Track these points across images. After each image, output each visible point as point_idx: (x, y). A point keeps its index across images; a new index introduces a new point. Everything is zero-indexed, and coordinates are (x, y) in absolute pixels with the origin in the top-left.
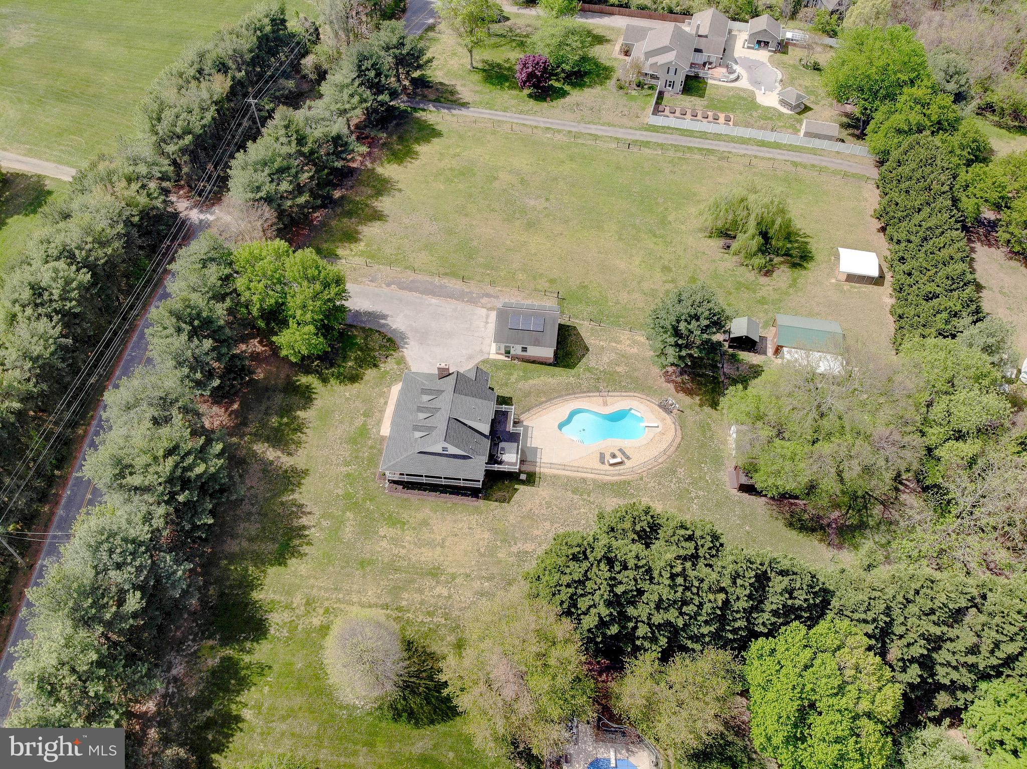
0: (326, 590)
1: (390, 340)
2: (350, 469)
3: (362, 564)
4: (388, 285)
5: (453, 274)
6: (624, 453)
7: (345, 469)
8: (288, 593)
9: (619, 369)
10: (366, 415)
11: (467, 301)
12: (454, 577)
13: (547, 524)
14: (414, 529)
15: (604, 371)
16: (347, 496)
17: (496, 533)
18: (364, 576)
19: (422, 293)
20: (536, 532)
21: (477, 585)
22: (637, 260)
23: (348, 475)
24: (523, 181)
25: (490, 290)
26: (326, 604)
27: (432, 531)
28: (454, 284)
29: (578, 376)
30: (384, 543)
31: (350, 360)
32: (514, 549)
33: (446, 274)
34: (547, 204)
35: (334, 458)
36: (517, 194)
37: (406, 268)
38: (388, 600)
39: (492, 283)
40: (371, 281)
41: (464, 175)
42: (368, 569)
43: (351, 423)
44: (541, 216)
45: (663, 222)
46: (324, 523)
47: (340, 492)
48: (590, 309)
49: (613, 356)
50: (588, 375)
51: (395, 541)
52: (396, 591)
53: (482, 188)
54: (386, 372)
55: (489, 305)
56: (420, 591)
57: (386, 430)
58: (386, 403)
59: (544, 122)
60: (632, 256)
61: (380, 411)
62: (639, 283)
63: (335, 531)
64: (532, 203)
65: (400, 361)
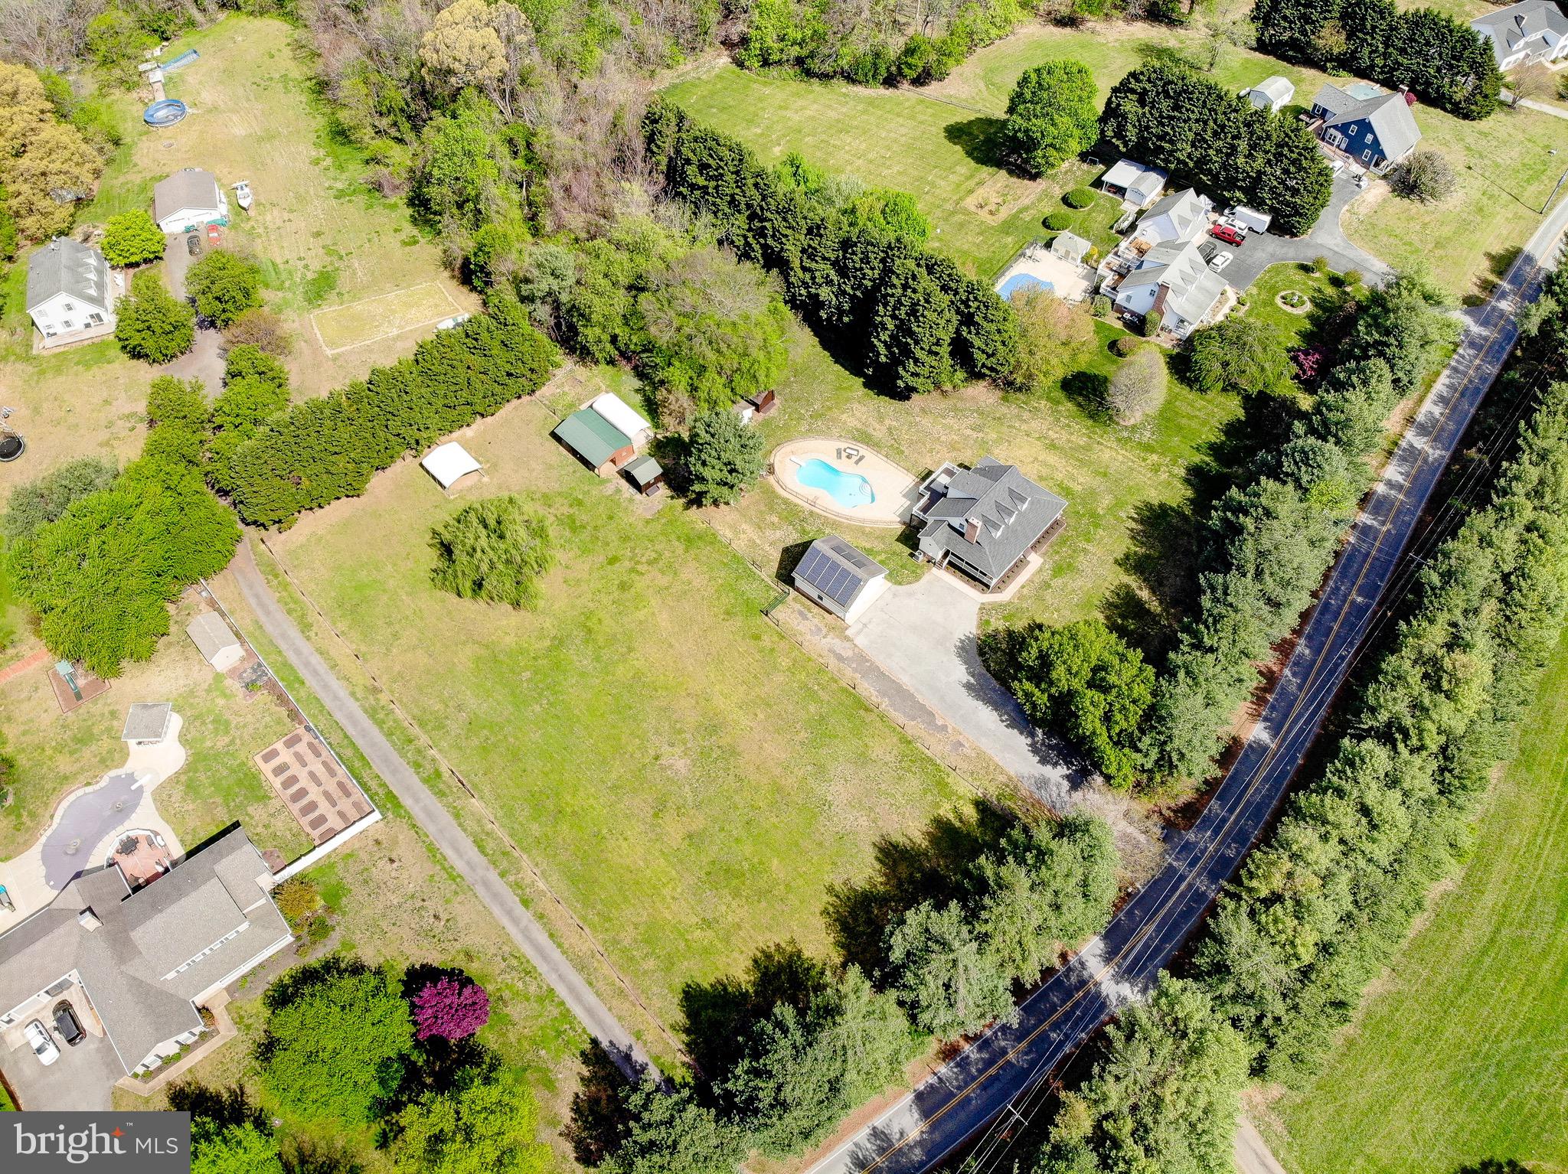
0: (1140, 472)
1: (981, 653)
2: (1083, 544)
3: (1104, 475)
4: (944, 728)
5: (861, 705)
6: (838, 457)
8: (1169, 484)
10: (1046, 585)
11: (868, 661)
12: (1039, 438)
13: (943, 438)
15: (790, 524)
16: (1097, 526)
17: (989, 449)
18: (1107, 467)
19: (911, 696)
20: (955, 437)
21: (1024, 427)
22: (641, 615)
23: (1088, 541)
24: (660, 808)
25: (833, 662)
26: (1143, 464)
27: (1039, 471)
28: (868, 689)
29: (821, 530)
30: (1081, 480)
32: (981, 435)
33: (867, 710)
34: (666, 749)
35: (1094, 561)
36: (687, 788)
37: (910, 742)
39: (823, 669)
40: (961, 745)
41: (727, 871)
42: (1101, 470)
44: (688, 736)
45: (559, 642)
46: (1123, 515)
47: (1101, 532)
48: (745, 588)
49: (769, 533)
50: (808, 528)
52: (1087, 448)
53: (722, 829)
54: (1006, 618)
55: (848, 644)
56: (1069, 441)
57: (1037, 562)
58: (1023, 587)
59: (515, 921)
60: (641, 622)
61: (1032, 581)
62: (667, 588)
63: (1119, 504)
64: (681, 764)
65: (984, 623)
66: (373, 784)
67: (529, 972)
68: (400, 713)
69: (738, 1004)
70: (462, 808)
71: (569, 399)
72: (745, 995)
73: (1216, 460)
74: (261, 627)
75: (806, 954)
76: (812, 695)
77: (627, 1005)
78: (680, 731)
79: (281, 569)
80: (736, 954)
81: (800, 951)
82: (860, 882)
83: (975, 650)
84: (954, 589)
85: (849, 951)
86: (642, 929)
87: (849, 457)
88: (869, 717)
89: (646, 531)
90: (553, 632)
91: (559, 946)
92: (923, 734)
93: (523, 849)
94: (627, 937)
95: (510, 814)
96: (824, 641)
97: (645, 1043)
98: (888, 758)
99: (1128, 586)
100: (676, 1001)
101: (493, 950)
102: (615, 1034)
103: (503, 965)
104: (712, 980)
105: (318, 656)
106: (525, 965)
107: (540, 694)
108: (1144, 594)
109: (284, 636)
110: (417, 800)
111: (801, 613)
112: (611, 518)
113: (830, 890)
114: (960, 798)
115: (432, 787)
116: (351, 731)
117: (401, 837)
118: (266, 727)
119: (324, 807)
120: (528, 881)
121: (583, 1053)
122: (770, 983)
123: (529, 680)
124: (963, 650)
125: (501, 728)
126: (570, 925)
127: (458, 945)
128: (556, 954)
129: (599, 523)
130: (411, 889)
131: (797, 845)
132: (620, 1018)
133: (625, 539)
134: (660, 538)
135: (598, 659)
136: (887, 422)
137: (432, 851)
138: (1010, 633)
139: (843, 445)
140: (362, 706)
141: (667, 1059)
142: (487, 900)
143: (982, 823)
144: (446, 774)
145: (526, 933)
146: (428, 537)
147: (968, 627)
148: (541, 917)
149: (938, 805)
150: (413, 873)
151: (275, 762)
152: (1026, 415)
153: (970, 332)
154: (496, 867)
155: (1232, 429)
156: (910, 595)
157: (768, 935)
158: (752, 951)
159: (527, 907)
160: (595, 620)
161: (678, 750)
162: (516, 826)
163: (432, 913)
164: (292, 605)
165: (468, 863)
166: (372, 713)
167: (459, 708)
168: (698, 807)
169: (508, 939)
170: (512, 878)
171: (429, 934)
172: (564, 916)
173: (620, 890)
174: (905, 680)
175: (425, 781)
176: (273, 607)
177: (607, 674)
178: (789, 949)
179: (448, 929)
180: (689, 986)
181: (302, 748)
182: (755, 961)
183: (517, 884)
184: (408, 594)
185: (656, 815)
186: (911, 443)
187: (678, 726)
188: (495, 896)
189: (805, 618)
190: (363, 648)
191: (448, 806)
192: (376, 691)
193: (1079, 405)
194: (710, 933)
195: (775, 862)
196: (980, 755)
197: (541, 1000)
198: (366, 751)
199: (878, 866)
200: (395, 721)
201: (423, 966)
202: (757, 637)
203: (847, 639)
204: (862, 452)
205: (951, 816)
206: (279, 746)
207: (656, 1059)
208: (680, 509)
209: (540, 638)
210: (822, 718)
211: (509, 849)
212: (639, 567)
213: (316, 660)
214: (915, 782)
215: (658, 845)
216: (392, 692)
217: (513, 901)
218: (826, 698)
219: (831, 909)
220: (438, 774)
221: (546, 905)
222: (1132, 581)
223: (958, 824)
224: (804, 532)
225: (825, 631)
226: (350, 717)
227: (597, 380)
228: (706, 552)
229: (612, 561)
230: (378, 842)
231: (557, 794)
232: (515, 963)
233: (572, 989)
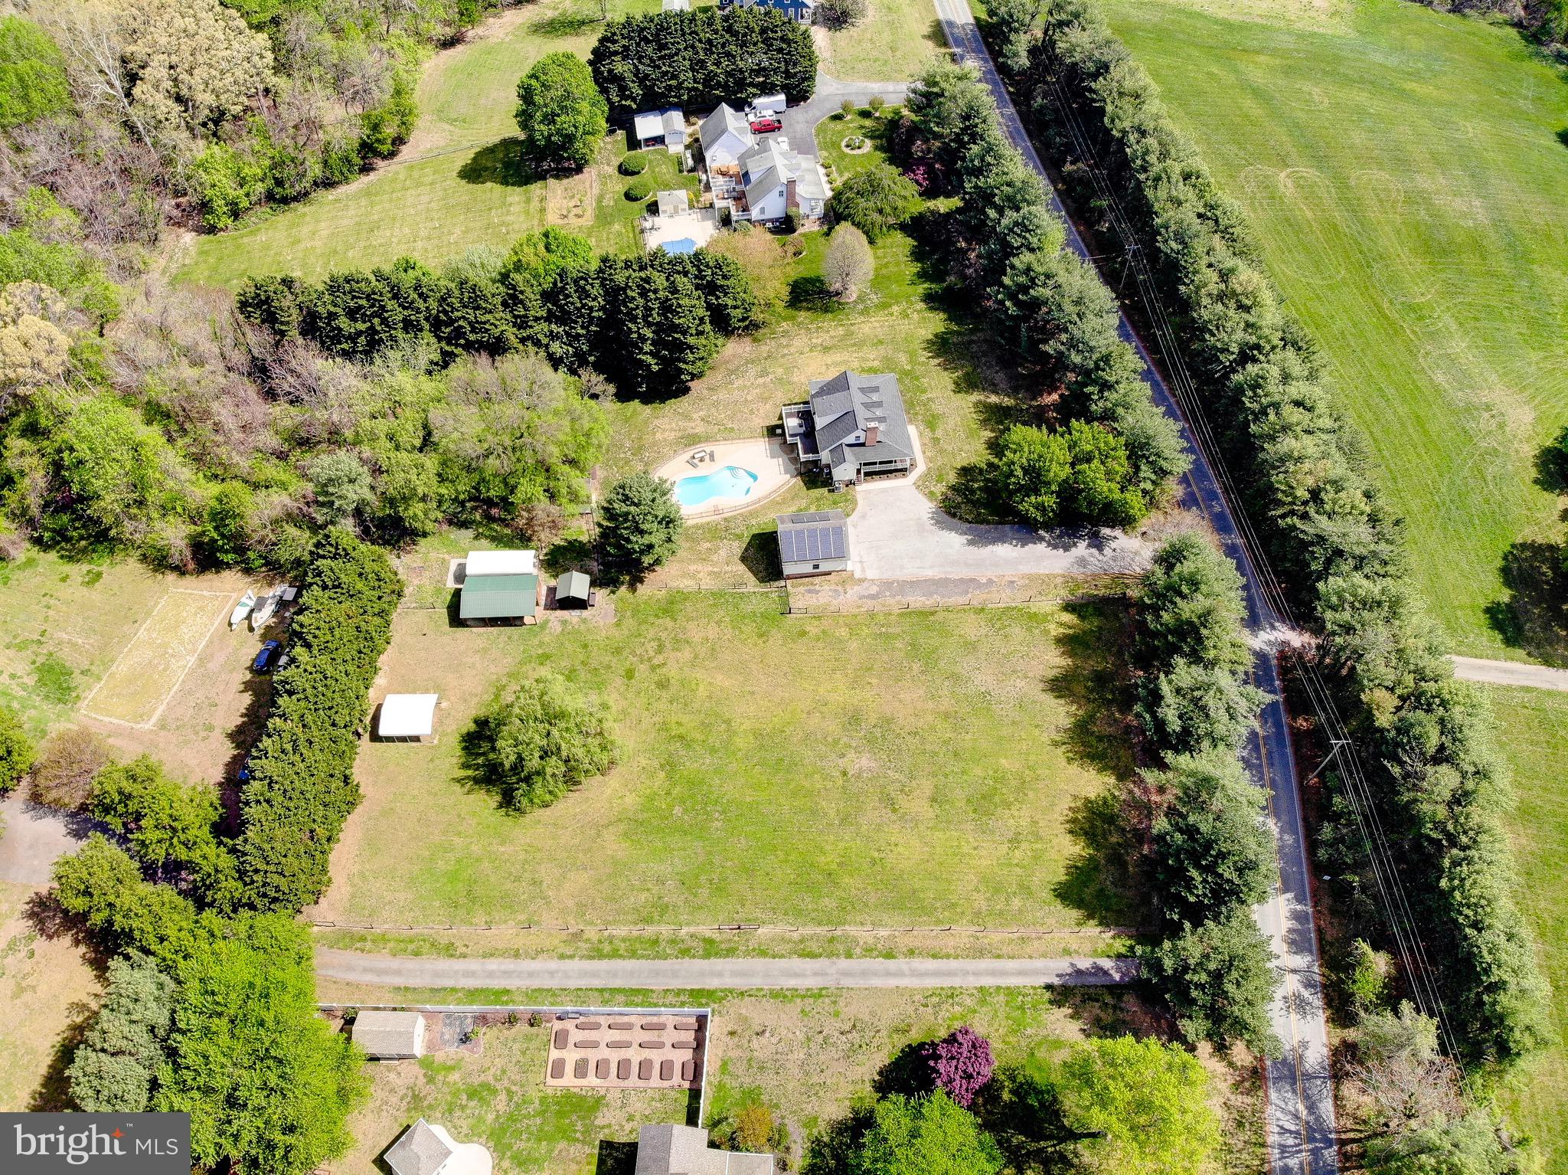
0: (899, 325)
1: (954, 515)
2: (924, 397)
4: (991, 581)
5: (925, 614)
6: (695, 466)
8: (924, 318)
9: (707, 545)
10: (936, 441)
11: (892, 584)
12: (811, 350)
13: (749, 398)
15: (721, 539)
16: (917, 378)
19: (947, 580)
21: (792, 350)
22: (702, 692)
23: (924, 392)
24: (891, 803)
25: (872, 604)
28: (918, 601)
29: (747, 527)
30: (871, 357)
31: (979, 488)
32: (771, 376)
33: (932, 614)
34: (842, 762)
35: (943, 402)
36: (891, 773)
37: (983, 609)
39: (872, 615)
40: (1013, 582)
41: (984, 797)
44: (845, 739)
45: (670, 766)
46: (923, 359)
47: (924, 380)
48: (749, 609)
49: (715, 558)
50: (738, 531)
52: (849, 333)
53: (946, 776)
54: (940, 480)
55: (866, 585)
56: (832, 337)
57: (912, 430)
59: (899, 974)
60: (710, 697)
62: (696, 657)
63: (912, 355)
64: (865, 762)
65: (931, 495)
66: (671, 1000)
67: (952, 994)
68: (621, 931)
69: (1096, 868)
70: (760, 944)
71: (429, 588)
72: (1091, 858)
73: (932, 282)
74: (407, 989)
75: (1092, 796)
76: (888, 636)
77: (1036, 943)
78: (836, 742)
79: (358, 929)
80: (1055, 841)
81: (1086, 799)
82: (1067, 722)
83: (947, 517)
84: (884, 491)
85: (1112, 768)
86: (982, 888)
87: (702, 460)
88: (940, 617)
89: (626, 632)
90: (656, 764)
91: (948, 956)
92: (985, 596)
93: (840, 923)
94: (980, 902)
95: (799, 913)
96: (848, 596)
97: (1076, 952)
98: (984, 631)
99: (980, 402)
100: (1060, 907)
101: (910, 1010)
102: (1053, 969)
103: (930, 1010)
104: (1063, 871)
105: (492, 960)
106: (943, 993)
107: (707, 813)
108: (994, 399)
109: (437, 974)
110: (720, 975)
111: (809, 591)
112: (585, 646)
113: (1055, 744)
114: (1052, 615)
115: (717, 955)
116: (597, 983)
117: (744, 1011)
118: (524, 1053)
119: (656, 1056)
120: (871, 941)
121: (1051, 1002)
122: (1095, 835)
123: (685, 811)
124: (939, 524)
125: (711, 863)
126: (936, 937)
127: (884, 1033)
128: (953, 964)
129: (581, 657)
130: (800, 1036)
131: (1001, 738)
132: (1044, 956)
133: (618, 651)
134: (643, 627)
135: (713, 750)
136: (695, 416)
137: (779, 995)
138: (953, 488)
139: (687, 455)
140: (582, 957)
141: (1101, 946)
142: (862, 983)
143: (1082, 617)
144: (716, 936)
145: (915, 973)
146: (457, 787)
147: (925, 508)
148: (911, 953)
149: (1047, 632)
150: (786, 1022)
151: (569, 1069)
152: (784, 341)
153: (718, 298)
154: (838, 956)
155: (917, 255)
156: (864, 517)
157: (1058, 809)
158: (1061, 829)
159: (894, 957)
160: (674, 726)
161: (851, 755)
162: (813, 915)
163: (836, 1034)
164: (411, 947)
165: (816, 974)
166: (597, 954)
167: (661, 881)
168: (912, 778)
169: (911, 992)
170: (858, 950)
171: (854, 1049)
172: (925, 934)
173: (937, 879)
174: (930, 573)
175: (707, 956)
176: (395, 963)
177: (734, 753)
178: (1079, 804)
179: (863, 1030)
180: (1055, 890)
181: (575, 1036)
182: (1071, 832)
183: (867, 950)
184: (503, 843)
185: (894, 811)
186: (731, 418)
187: (830, 739)
188: (864, 974)
189: (817, 592)
190: (522, 917)
191: (747, 954)
192: (578, 936)
193: (809, 309)
194: (1024, 845)
195: (1003, 761)
196: (1031, 578)
197: (983, 1002)
198: (634, 984)
199: (1062, 701)
200: (624, 940)
201: (880, 1073)
202: (803, 634)
203: (861, 581)
204: (708, 449)
205: (1061, 630)
206: (555, 1054)
207: (1095, 953)
208: (630, 595)
209: (652, 776)
210: (913, 645)
211: (829, 935)
212: (655, 662)
213: (493, 964)
214: (1017, 630)
215: (922, 828)
216: (592, 923)
217: (880, 963)
218: (898, 630)
219: (1071, 755)
220: (710, 941)
221: (905, 942)
222: (976, 397)
223: (1071, 632)
224: (739, 537)
225: (840, 588)
226: (584, 974)
227: (433, 555)
228: (690, 609)
229: (630, 674)
230: (732, 1033)
231: (812, 865)
232: (935, 999)
233: (993, 973)
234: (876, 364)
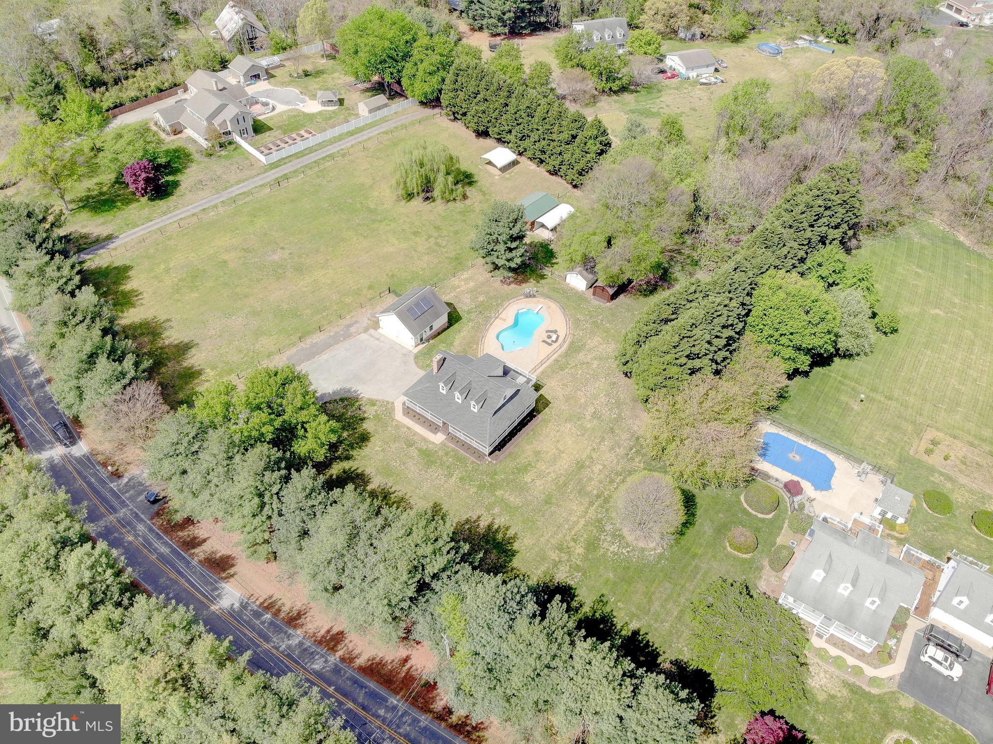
0: (556, 533)
1: (342, 400)
2: (456, 476)
3: (548, 501)
5: (307, 334)
6: (551, 331)
7: (454, 478)
8: (544, 559)
9: (481, 299)
10: (410, 444)
11: (345, 339)
12: (590, 457)
13: (579, 393)
14: (538, 461)
15: (477, 306)
16: (481, 487)
17: (570, 420)
18: (559, 506)
19: (309, 359)
20: (583, 401)
21: (604, 448)
22: (393, 240)
23: (461, 479)
24: (246, 250)
26: (568, 538)
27: (546, 452)
28: (318, 338)
29: (470, 320)
30: (538, 483)
32: (588, 417)
33: (302, 337)
34: (287, 251)
35: (437, 482)
36: (257, 260)
37: (270, 356)
38: (587, 500)
39: (341, 318)
41: (197, 276)
42: (554, 501)
43: (412, 458)
44: (295, 260)
45: (372, 211)
46: (496, 510)
47: (473, 490)
49: (468, 295)
50: (472, 315)
51: (540, 475)
52: (582, 491)
53: (225, 274)
54: (376, 417)
55: (361, 330)
56: (590, 479)
57: (436, 439)
58: (408, 428)
59: (195, 208)
60: (387, 241)
61: (414, 435)
62: (415, 250)
63: (508, 508)
64: (276, 257)
65: (373, 403)
66: (287, 160)
67: (164, 214)
68: (328, 164)
76: (319, 311)
77: (132, 245)
78: (299, 257)
79: (424, 122)
82: (168, 333)
85: (127, 325)
86: (173, 247)
87: (549, 336)
88: (296, 337)
90: (380, 209)
91: (175, 221)
93: (236, 207)
94: (171, 243)
95: (258, 201)
96: (365, 319)
98: (259, 345)
100: (126, 263)
101: (181, 202)
102: (118, 242)
103: (172, 206)
106: (169, 212)
110: (274, 174)
115: (281, 177)
116: (320, 151)
117: (254, 171)
120: (216, 209)
121: (112, 234)
122: (122, 295)
123: (346, 202)
125: (314, 195)
126: (185, 224)
127: (187, 193)
128: (171, 221)
131: (207, 303)
132: (126, 244)
133: (455, 232)
134: (457, 247)
135: (359, 225)
136: (596, 363)
137: (243, 181)
138: (361, 418)
139: (562, 334)
140: (334, 153)
141: (96, 260)
142: (209, 198)
145: (186, 211)
147: (366, 391)
148: (194, 215)
149: (215, 368)
150: (232, 177)
151: (304, 135)
152: (621, 451)
154: (228, 200)
156: (404, 362)
157: (151, 292)
159: (201, 210)
160: (389, 223)
161: (287, 255)
162: (250, 204)
163: (208, 183)
164: (400, 128)
165: (233, 191)
166: (330, 156)
167: (330, 181)
168: (245, 264)
169: (185, 206)
170: (219, 205)
172: (191, 222)
173: (200, 239)
174: (324, 357)
175: (285, 175)
176: (399, 123)
177: (348, 229)
178: (138, 303)
180: (132, 267)
182: (136, 291)
183: (215, 206)
185: (243, 248)
187: (305, 255)
188: (211, 201)
190: (371, 150)
192: (344, 156)
194: (161, 271)
195: (198, 294)
197: (148, 218)
198: (306, 157)
199: (177, 342)
200: (324, 163)
201: (179, 185)
209: (376, 204)
211: (237, 203)
212: (432, 239)
214: (237, 358)
216: (342, 160)
218: (316, 318)
220: (288, 178)
221: (200, 216)
228: (447, 266)
229: (437, 228)
230: (253, 165)
231: (266, 215)
232: (171, 209)
233: (149, 227)
234: (528, 478)
